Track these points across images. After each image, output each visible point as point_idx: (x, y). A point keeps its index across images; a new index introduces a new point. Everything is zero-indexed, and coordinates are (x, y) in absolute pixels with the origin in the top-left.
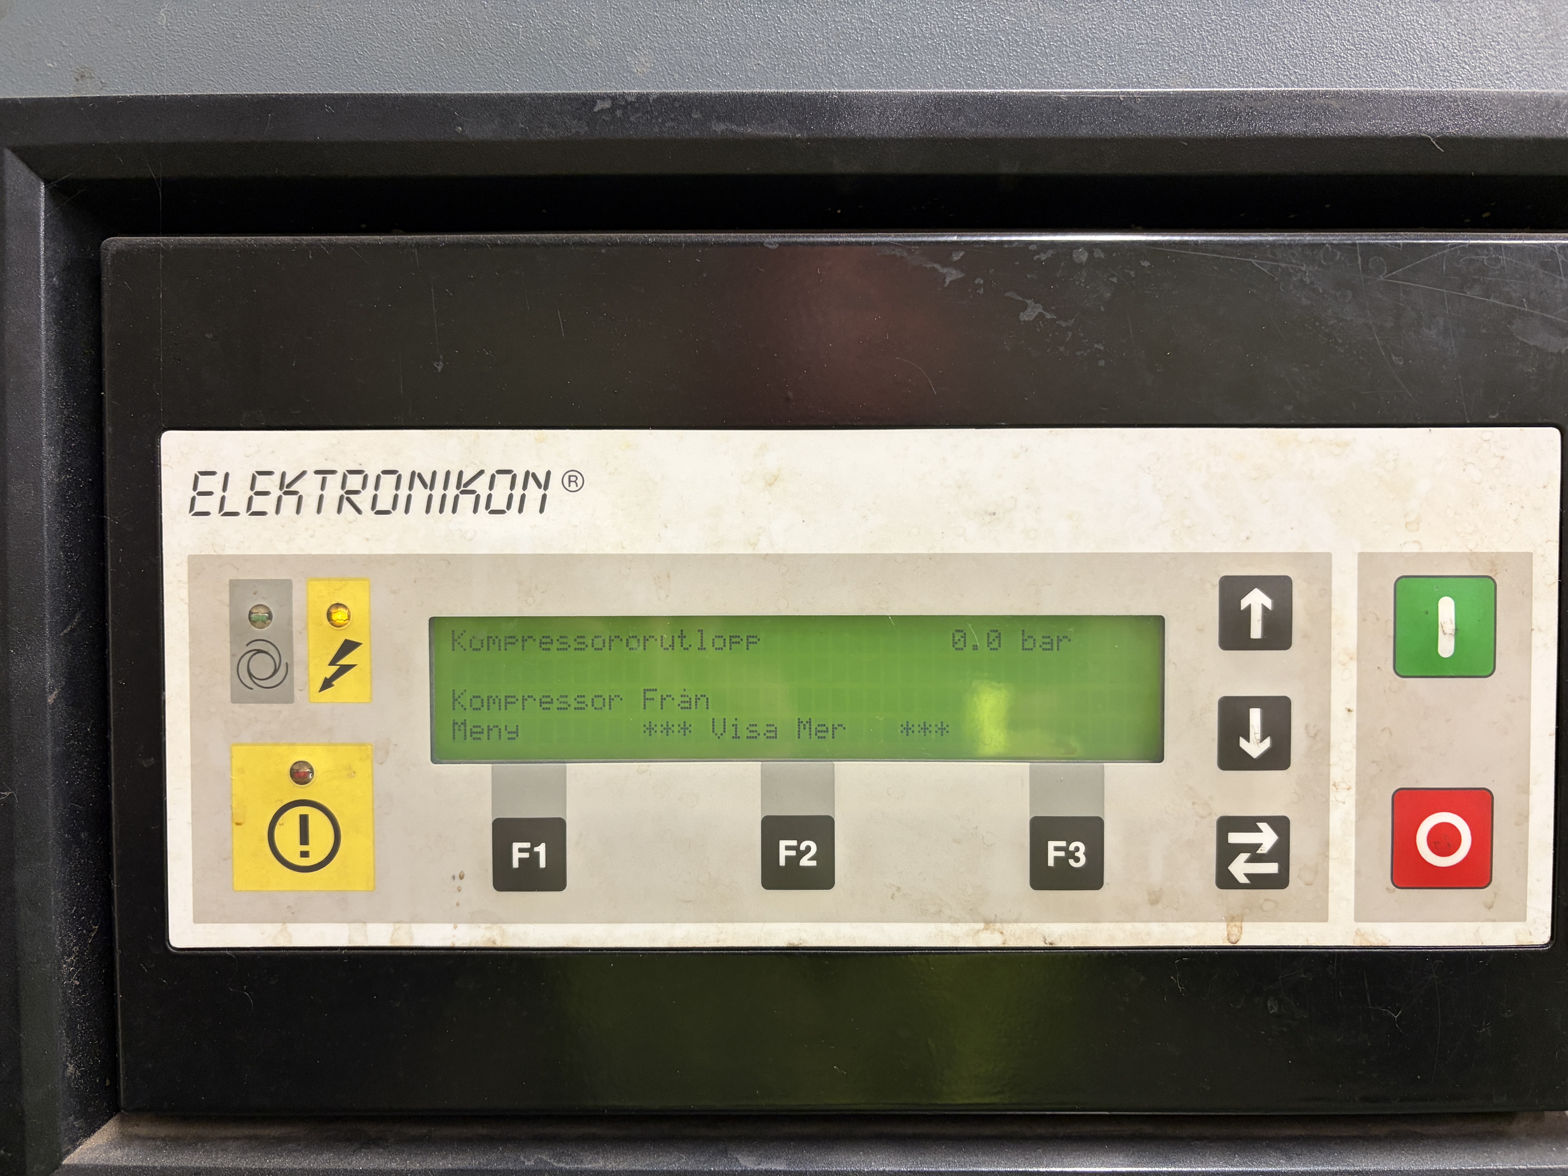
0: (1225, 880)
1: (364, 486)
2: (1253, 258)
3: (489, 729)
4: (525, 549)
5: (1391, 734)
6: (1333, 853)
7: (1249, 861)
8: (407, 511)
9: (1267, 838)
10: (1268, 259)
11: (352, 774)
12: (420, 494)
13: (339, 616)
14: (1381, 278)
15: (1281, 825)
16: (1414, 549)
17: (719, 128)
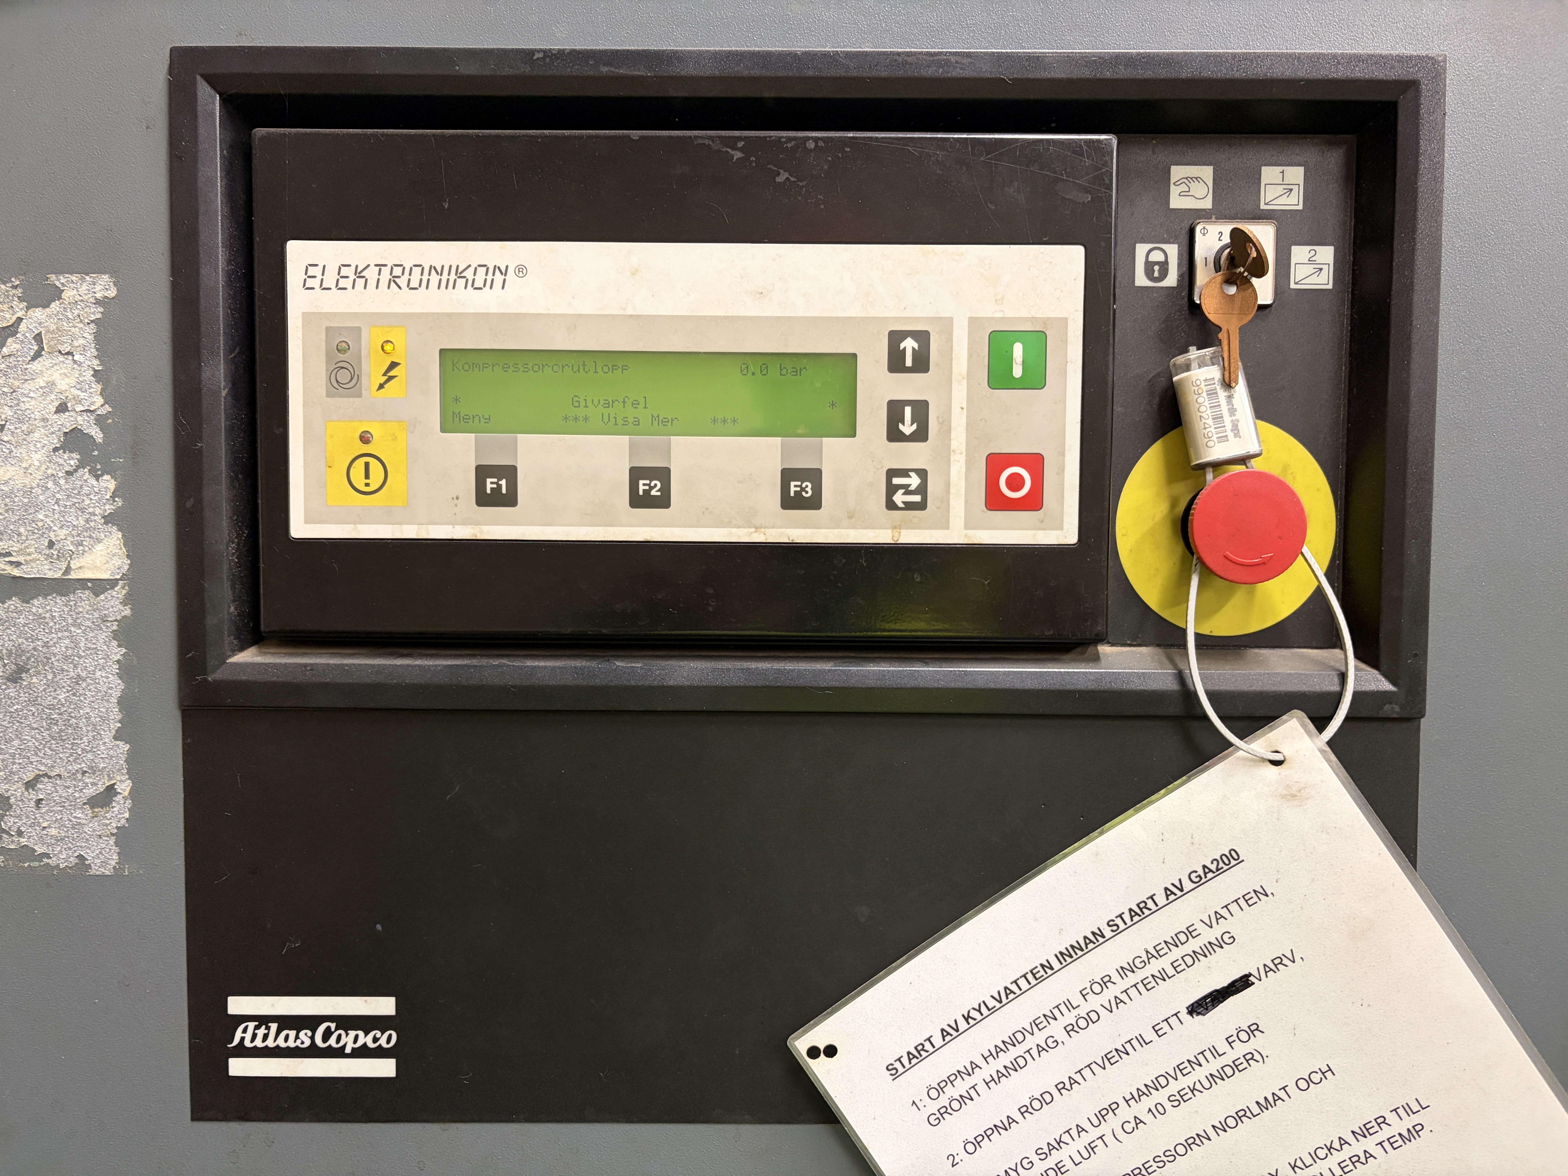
0: (891, 505)
1: (403, 274)
2: (909, 146)
3: (474, 417)
4: (494, 310)
5: (986, 421)
6: (952, 490)
7: (904, 494)
8: (427, 288)
9: (914, 481)
10: (918, 147)
11: (395, 438)
12: (435, 278)
13: (388, 347)
14: (982, 159)
15: (922, 473)
16: (1000, 315)
17: (605, 69)
